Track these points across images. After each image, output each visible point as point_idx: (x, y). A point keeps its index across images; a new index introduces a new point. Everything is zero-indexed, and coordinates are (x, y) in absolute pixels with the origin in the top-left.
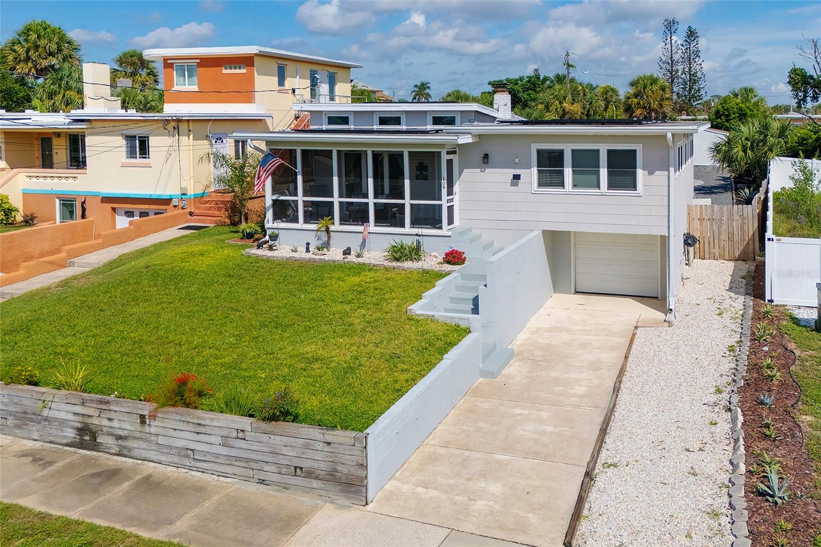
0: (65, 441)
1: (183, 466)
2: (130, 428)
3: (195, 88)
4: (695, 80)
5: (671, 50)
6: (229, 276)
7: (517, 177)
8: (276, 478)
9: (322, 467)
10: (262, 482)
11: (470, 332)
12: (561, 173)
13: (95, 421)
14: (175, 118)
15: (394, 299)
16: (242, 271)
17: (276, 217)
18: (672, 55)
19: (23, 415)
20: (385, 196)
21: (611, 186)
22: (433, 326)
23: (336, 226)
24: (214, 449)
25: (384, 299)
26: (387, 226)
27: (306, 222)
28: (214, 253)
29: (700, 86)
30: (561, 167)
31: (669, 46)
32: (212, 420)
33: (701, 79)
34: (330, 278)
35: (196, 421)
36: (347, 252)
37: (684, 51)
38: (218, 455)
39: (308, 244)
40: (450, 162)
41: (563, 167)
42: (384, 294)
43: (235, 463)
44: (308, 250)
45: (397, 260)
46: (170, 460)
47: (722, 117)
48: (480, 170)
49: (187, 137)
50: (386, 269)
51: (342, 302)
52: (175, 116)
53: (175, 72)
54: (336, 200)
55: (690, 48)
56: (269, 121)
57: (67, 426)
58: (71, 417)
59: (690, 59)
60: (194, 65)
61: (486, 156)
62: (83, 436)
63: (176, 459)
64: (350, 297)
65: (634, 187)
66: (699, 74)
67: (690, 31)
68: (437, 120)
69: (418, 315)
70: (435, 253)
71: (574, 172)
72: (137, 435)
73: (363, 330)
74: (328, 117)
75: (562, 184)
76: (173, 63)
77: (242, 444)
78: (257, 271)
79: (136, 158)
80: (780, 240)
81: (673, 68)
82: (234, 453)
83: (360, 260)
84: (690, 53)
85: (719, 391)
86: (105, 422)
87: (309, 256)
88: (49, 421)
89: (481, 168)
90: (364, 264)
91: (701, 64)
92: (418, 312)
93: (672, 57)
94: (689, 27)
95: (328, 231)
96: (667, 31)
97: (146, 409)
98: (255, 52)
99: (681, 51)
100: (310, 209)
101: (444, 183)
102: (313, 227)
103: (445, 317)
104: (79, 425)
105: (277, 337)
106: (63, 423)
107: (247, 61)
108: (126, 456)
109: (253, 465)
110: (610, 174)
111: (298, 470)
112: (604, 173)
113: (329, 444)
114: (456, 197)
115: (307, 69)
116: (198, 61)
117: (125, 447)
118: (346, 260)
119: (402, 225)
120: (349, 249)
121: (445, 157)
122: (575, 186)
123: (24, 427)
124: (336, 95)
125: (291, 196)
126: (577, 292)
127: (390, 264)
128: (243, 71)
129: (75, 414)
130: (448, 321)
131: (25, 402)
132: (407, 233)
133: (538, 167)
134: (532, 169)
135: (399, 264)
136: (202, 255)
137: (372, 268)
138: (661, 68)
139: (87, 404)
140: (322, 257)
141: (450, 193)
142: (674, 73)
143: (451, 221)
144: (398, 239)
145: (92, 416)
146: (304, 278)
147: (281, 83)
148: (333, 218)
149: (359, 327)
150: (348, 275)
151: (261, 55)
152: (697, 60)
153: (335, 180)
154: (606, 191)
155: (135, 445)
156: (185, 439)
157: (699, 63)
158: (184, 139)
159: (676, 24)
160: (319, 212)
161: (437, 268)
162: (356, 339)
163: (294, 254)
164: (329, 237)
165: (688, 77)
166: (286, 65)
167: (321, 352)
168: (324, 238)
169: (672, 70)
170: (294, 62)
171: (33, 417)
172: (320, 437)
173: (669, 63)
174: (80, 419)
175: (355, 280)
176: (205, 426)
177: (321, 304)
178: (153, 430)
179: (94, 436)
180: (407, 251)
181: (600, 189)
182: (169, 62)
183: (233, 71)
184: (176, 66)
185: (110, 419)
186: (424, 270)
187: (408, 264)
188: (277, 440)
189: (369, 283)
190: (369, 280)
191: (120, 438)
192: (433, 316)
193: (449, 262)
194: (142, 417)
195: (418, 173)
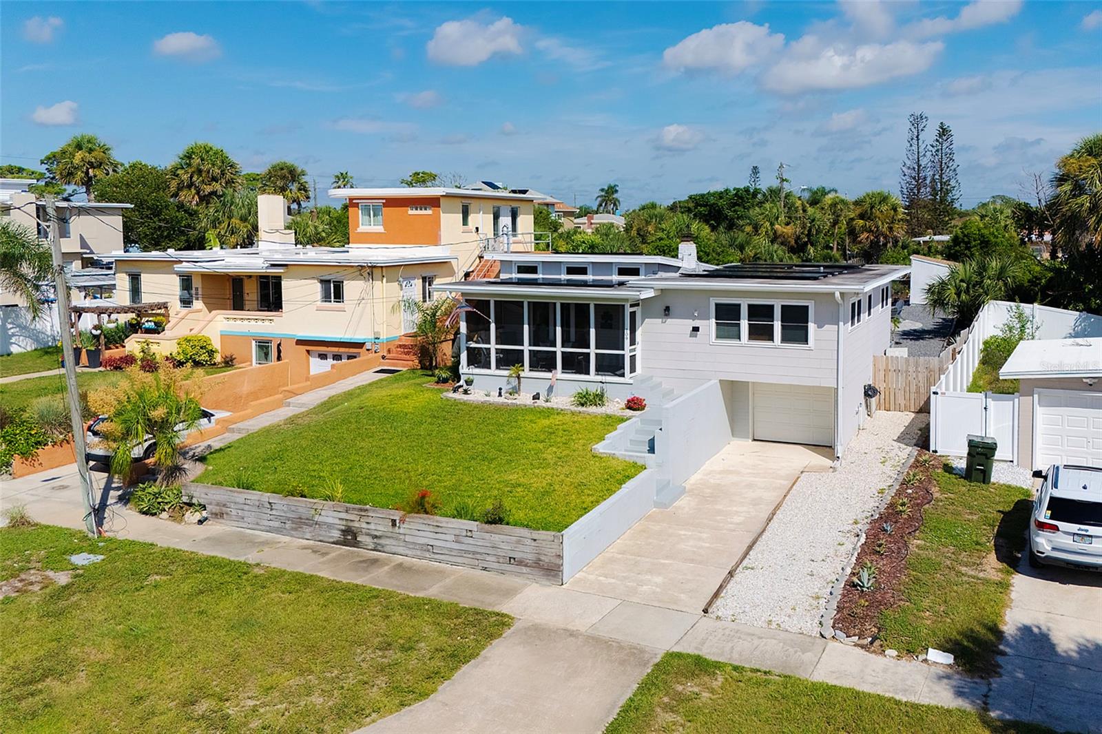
0: (332, 540)
1: (425, 558)
2: (383, 530)
3: (380, 229)
4: (947, 189)
5: (918, 152)
6: (435, 417)
7: (696, 329)
8: (496, 566)
9: (530, 557)
10: (485, 569)
11: (645, 468)
12: (738, 325)
13: (356, 524)
14: (369, 265)
15: (580, 439)
16: (445, 413)
17: (470, 362)
18: (918, 159)
19: (299, 520)
20: (571, 344)
21: (784, 340)
22: (614, 462)
23: (526, 372)
24: (448, 545)
25: (572, 439)
26: (572, 373)
27: (498, 367)
28: (417, 397)
29: (954, 197)
30: (738, 321)
31: (915, 148)
32: (447, 522)
33: (955, 189)
34: (524, 420)
35: (435, 524)
36: (536, 397)
37: (934, 154)
38: (451, 549)
39: (500, 389)
40: (633, 315)
41: (740, 320)
42: (572, 435)
43: (465, 555)
44: (500, 395)
45: (583, 405)
46: (414, 553)
47: (962, 245)
48: (661, 320)
49: (381, 282)
50: (573, 413)
51: (535, 441)
52: (370, 263)
53: (360, 212)
54: (526, 348)
55: (942, 149)
56: (454, 262)
57: (334, 528)
58: (338, 522)
59: (942, 163)
60: (379, 206)
61: (667, 309)
62: (346, 536)
63: (419, 553)
64: (542, 437)
65: (806, 341)
66: (953, 183)
67: (942, 129)
68: (622, 271)
69: (602, 453)
70: (617, 399)
71: (750, 325)
72: (390, 535)
73: (556, 464)
74: (518, 266)
75: (738, 337)
76: (358, 203)
77: (470, 541)
78: (458, 413)
79: (331, 301)
81: (920, 175)
82: (464, 547)
83: (548, 404)
84: (942, 156)
85: (856, 523)
86: (364, 525)
87: (502, 400)
88: (319, 524)
90: (553, 408)
91: (955, 170)
92: (601, 451)
93: (919, 161)
94: (942, 123)
95: (519, 377)
96: (912, 128)
97: (397, 515)
98: (441, 194)
99: (931, 153)
100: (501, 356)
101: (627, 332)
102: (506, 373)
103: (625, 455)
104: (343, 528)
105: (485, 468)
106: (330, 526)
107: (433, 202)
108: (380, 551)
109: (478, 556)
110: (782, 327)
111: (512, 560)
112: (777, 326)
113: (535, 540)
114: (638, 347)
115: (490, 205)
116: (384, 201)
117: (379, 544)
118: (536, 404)
119: (588, 373)
120: (538, 394)
121: (628, 310)
122: (750, 339)
123: (300, 529)
124: (519, 232)
125: (483, 343)
126: (754, 440)
127: (576, 409)
128: (429, 212)
129: (340, 519)
130: (627, 459)
131: (301, 510)
132: (592, 380)
133: (716, 320)
134: (711, 321)
135: (584, 409)
136: (406, 398)
137: (559, 412)
138: (905, 175)
139: (350, 512)
140: (514, 401)
141: (633, 342)
142: (920, 181)
143: (633, 370)
144: (584, 386)
145: (354, 521)
146: (501, 420)
147: (465, 222)
148: (523, 365)
149: (552, 462)
150: (539, 418)
151: (448, 196)
152: (950, 165)
153: (526, 327)
154: (780, 344)
155: (387, 543)
156: (426, 537)
157: (952, 168)
158: (377, 283)
159: (924, 120)
160: (510, 360)
161: (619, 413)
162: (549, 471)
163: (487, 399)
164: (519, 383)
165: (939, 186)
166: (470, 204)
167: (522, 480)
168: (514, 382)
169: (918, 177)
170: (478, 200)
171: (307, 521)
172: (528, 535)
173: (914, 168)
174: (344, 523)
175: (546, 422)
176: (441, 527)
177: (519, 442)
178: (401, 531)
179: (355, 537)
180: (591, 398)
181: (774, 342)
182: (354, 201)
183: (419, 212)
184: (362, 206)
185: (368, 523)
186: (607, 415)
187: (592, 409)
188: (496, 538)
189: (558, 425)
190: (558, 423)
191: (376, 537)
192: (614, 454)
193: (630, 408)
194: (394, 522)
195: (604, 322)
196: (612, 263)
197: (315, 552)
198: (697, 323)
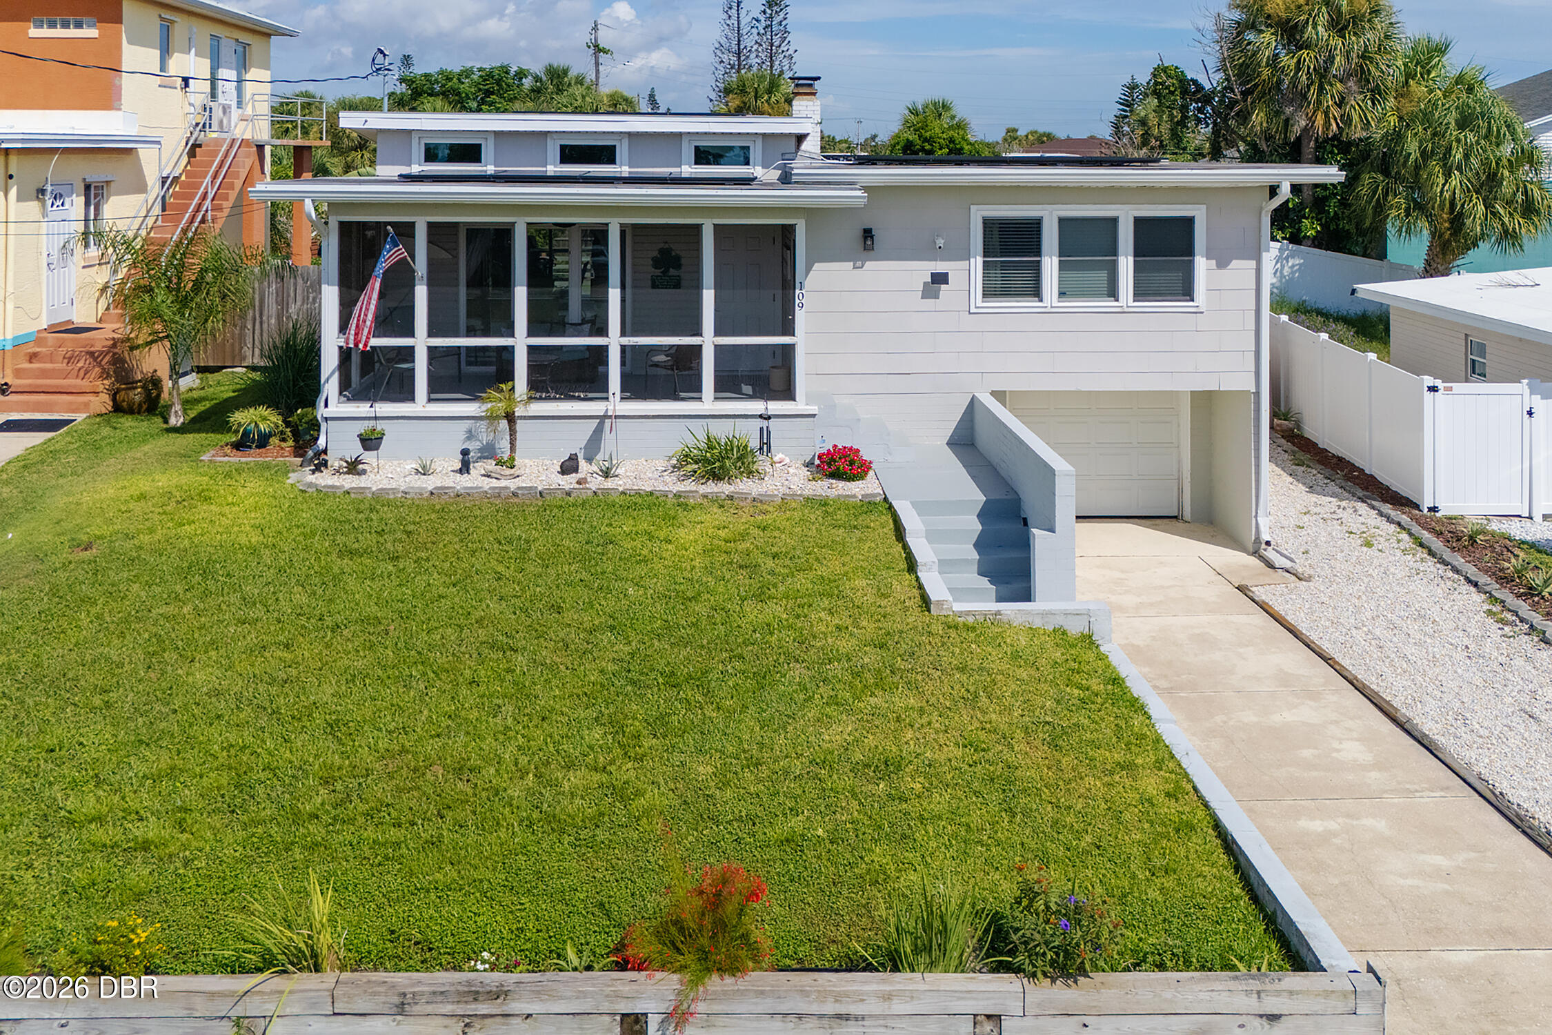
7: (940, 279)
12: (1037, 268)
21: (1141, 293)
27: (434, 397)
30: (1035, 256)
36: (570, 466)
41: (1040, 255)
44: (466, 468)
48: (851, 264)
54: (521, 341)
61: (868, 234)
65: (1187, 292)
68: (706, 155)
71: (1063, 266)
75: (1036, 293)
80: (1451, 389)
87: (472, 482)
89: (854, 260)
95: (511, 418)
101: (802, 296)
110: (1137, 268)
112: (1126, 265)
119: (695, 395)
120: (574, 458)
122: (1062, 294)
133: (984, 256)
134: (972, 260)
148: (513, 387)
153: (521, 293)
154: (1131, 303)
163: (423, 482)
164: (514, 432)
181: (1117, 300)
195: (658, 272)
196: (680, 134)
198: (941, 267)
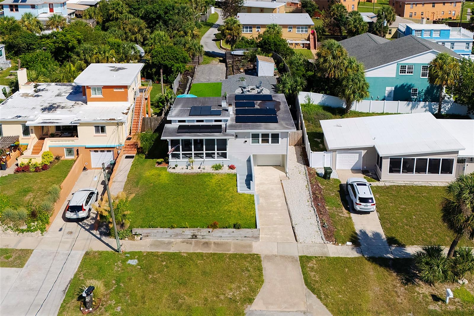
0: (188, 238)
2: (206, 234)
8: (241, 238)
10: (237, 239)
11: (254, 196)
19: (176, 234)
25: (228, 188)
26: (209, 158)
27: (183, 158)
30: (258, 138)
32: (226, 230)
34: (207, 181)
35: (222, 231)
36: (200, 168)
38: (227, 236)
43: (231, 237)
44: (187, 168)
45: (217, 170)
49: (121, 126)
50: (217, 174)
51: (219, 191)
54: (193, 152)
58: (190, 233)
60: (100, 88)
61: (237, 136)
62: (193, 236)
63: (217, 238)
64: (219, 188)
65: (278, 142)
68: (216, 121)
69: (241, 193)
71: (262, 139)
73: (232, 200)
74: (178, 120)
75: (258, 142)
77: (233, 234)
85: (308, 201)
87: (189, 171)
88: (184, 235)
89: (235, 139)
90: (209, 173)
95: (193, 162)
97: (211, 230)
100: (184, 155)
102: (186, 160)
103: (246, 193)
106: (188, 235)
107: (124, 87)
109: (235, 237)
110: (272, 140)
111: (245, 237)
113: (252, 231)
117: (204, 237)
119: (215, 158)
122: (262, 143)
123: (177, 237)
125: (178, 152)
126: (258, 166)
132: (217, 160)
133: (252, 138)
139: (195, 230)
144: (214, 163)
145: (196, 233)
148: (192, 157)
150: (210, 179)
154: (271, 144)
155: (207, 237)
171: (179, 234)
174: (193, 233)
175: (214, 181)
178: (212, 234)
179: (196, 236)
180: (219, 167)
184: (92, 88)
185: (201, 233)
186: (227, 174)
187: (220, 171)
188: (241, 232)
189: (218, 181)
194: (209, 232)
197: (187, 243)
198: (246, 139)
